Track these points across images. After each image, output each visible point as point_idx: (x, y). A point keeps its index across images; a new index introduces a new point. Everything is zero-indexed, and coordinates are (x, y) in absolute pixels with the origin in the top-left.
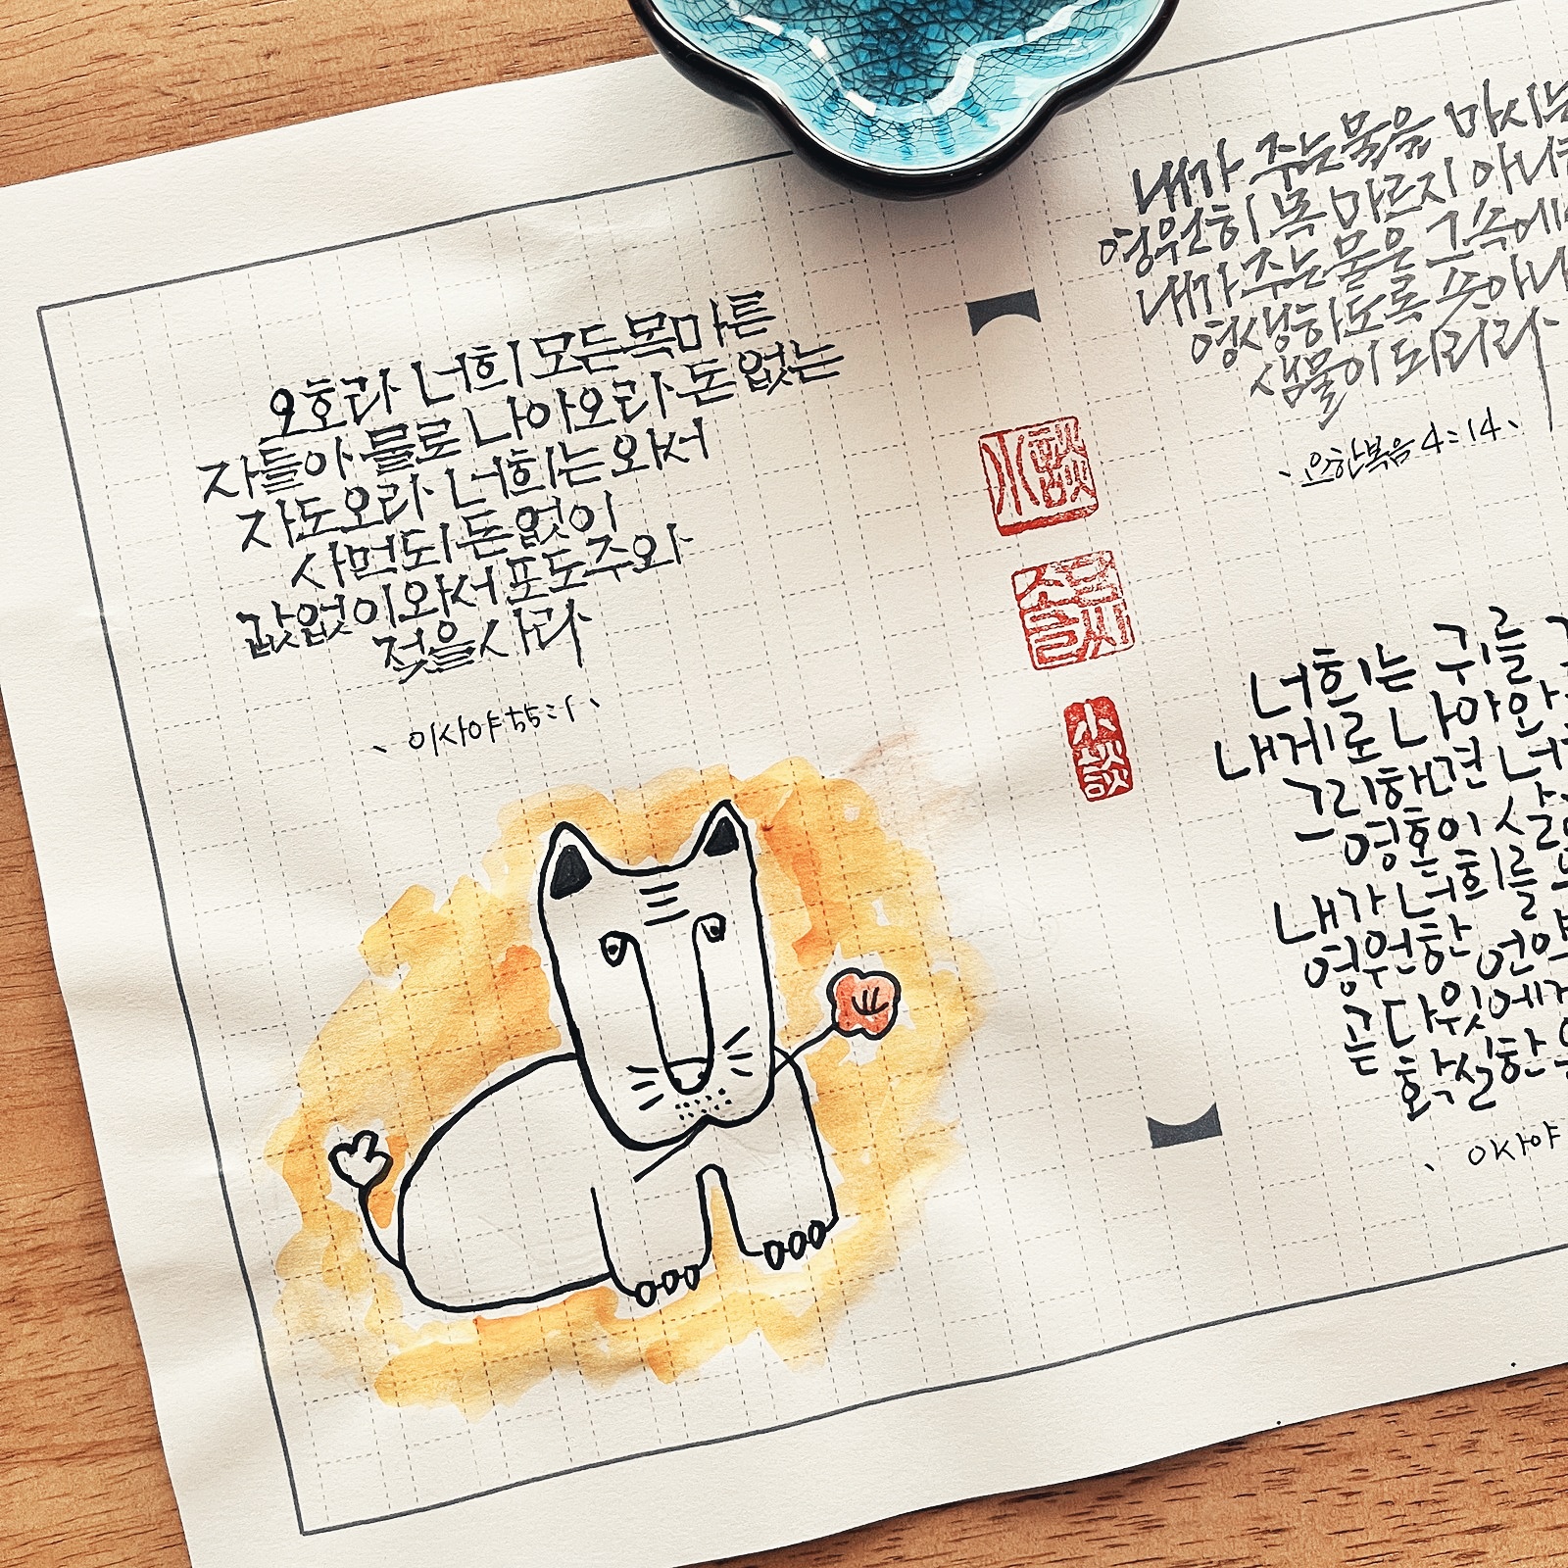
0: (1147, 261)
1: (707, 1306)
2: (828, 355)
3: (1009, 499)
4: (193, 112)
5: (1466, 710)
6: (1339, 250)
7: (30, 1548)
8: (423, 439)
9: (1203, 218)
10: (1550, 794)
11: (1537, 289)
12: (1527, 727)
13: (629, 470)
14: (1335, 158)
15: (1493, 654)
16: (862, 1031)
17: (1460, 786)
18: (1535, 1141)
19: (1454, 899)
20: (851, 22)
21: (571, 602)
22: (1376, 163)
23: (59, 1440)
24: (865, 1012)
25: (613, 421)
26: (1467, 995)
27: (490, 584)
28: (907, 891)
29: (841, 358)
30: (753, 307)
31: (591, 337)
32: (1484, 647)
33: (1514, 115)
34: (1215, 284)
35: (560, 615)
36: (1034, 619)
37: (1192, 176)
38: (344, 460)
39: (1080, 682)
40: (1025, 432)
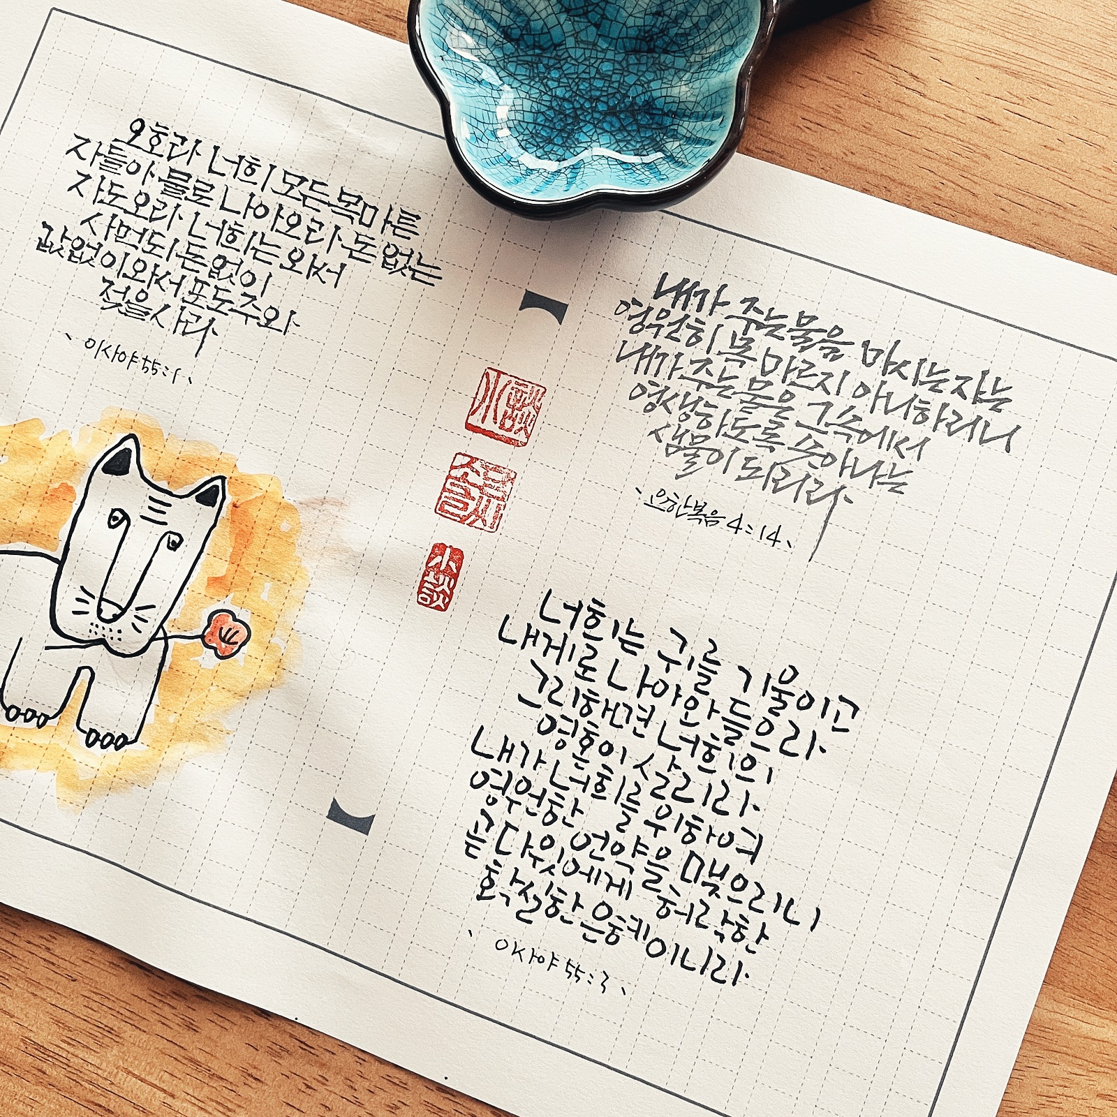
0: (640, 327)
1: (39, 742)
2: (435, 272)
3: (482, 411)
5: (658, 690)
6: (751, 385)
8: (195, 188)
9: (687, 321)
10: (677, 767)
11: (852, 476)
12: (688, 721)
13: (290, 269)
14: (782, 332)
15: (695, 666)
16: (215, 649)
17: (628, 729)
18: (541, 960)
19: (584, 790)
20: (546, 97)
21: (213, 319)
22: (803, 349)
24: (223, 640)
25: (298, 238)
26: (555, 851)
27: (179, 285)
28: (287, 588)
29: (440, 278)
30: (410, 222)
31: (316, 187)
32: (693, 659)
33: (902, 370)
34: (669, 362)
35: (204, 323)
36: (452, 484)
37: (696, 294)
38: (149, 174)
39: (454, 534)
40: (514, 380)
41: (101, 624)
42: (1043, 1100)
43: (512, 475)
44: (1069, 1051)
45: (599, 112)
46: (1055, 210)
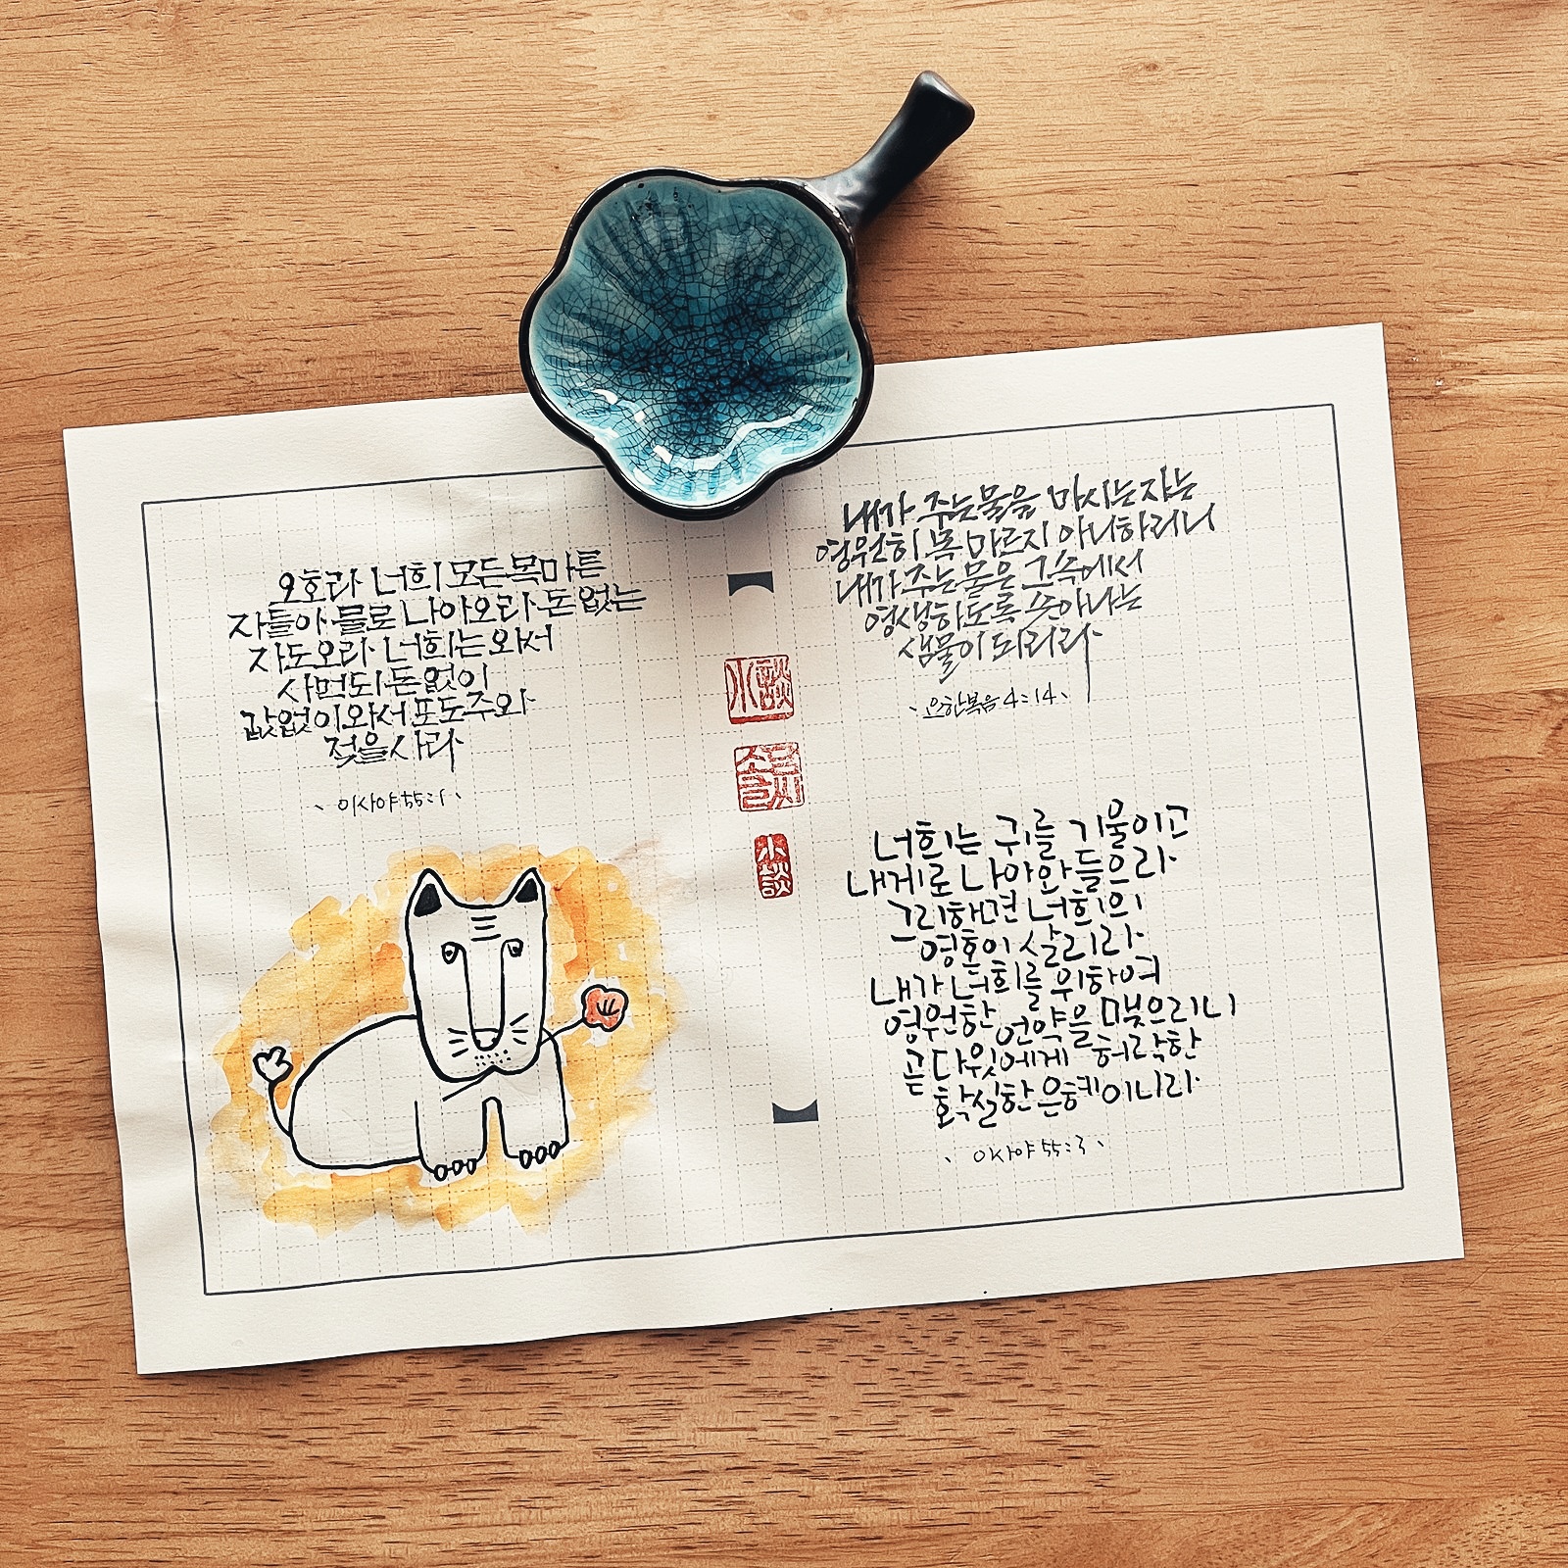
0: (845, 563)
1: (478, 1186)
2: (637, 596)
3: (739, 701)
4: (256, 391)
5: (1011, 873)
6: (968, 571)
7: (31, 1282)
8: (373, 616)
9: (885, 540)
10: (1057, 933)
11: (1091, 612)
12: (1049, 888)
13: (501, 651)
14: (972, 513)
15: (1032, 838)
16: (601, 1025)
17: (1001, 920)
18: (1019, 1152)
19: (987, 991)
20: (670, 395)
21: (452, 730)
22: (998, 520)
23: (60, 1215)
24: (603, 1013)
25: (494, 620)
26: (987, 1053)
27: (403, 712)
28: (641, 940)
29: (644, 599)
30: (592, 560)
31: (488, 565)
32: (1028, 833)
33: (1092, 499)
34: (886, 583)
35: (444, 737)
36: (744, 779)
37: (882, 513)
38: (321, 623)
39: (767, 822)
40: (755, 661)
41: (485, 1054)
42: (1481, 1060)
43: (795, 747)
44: (1484, 1010)
45: (724, 388)
46: (1158, 299)
